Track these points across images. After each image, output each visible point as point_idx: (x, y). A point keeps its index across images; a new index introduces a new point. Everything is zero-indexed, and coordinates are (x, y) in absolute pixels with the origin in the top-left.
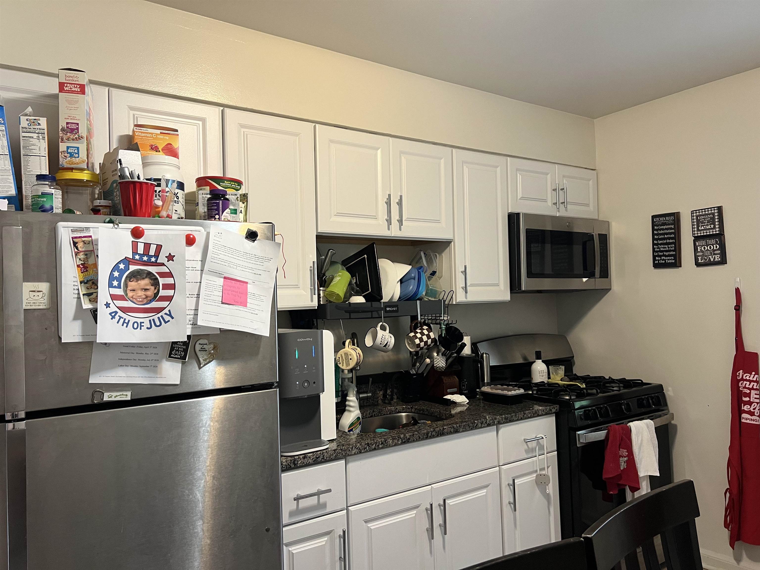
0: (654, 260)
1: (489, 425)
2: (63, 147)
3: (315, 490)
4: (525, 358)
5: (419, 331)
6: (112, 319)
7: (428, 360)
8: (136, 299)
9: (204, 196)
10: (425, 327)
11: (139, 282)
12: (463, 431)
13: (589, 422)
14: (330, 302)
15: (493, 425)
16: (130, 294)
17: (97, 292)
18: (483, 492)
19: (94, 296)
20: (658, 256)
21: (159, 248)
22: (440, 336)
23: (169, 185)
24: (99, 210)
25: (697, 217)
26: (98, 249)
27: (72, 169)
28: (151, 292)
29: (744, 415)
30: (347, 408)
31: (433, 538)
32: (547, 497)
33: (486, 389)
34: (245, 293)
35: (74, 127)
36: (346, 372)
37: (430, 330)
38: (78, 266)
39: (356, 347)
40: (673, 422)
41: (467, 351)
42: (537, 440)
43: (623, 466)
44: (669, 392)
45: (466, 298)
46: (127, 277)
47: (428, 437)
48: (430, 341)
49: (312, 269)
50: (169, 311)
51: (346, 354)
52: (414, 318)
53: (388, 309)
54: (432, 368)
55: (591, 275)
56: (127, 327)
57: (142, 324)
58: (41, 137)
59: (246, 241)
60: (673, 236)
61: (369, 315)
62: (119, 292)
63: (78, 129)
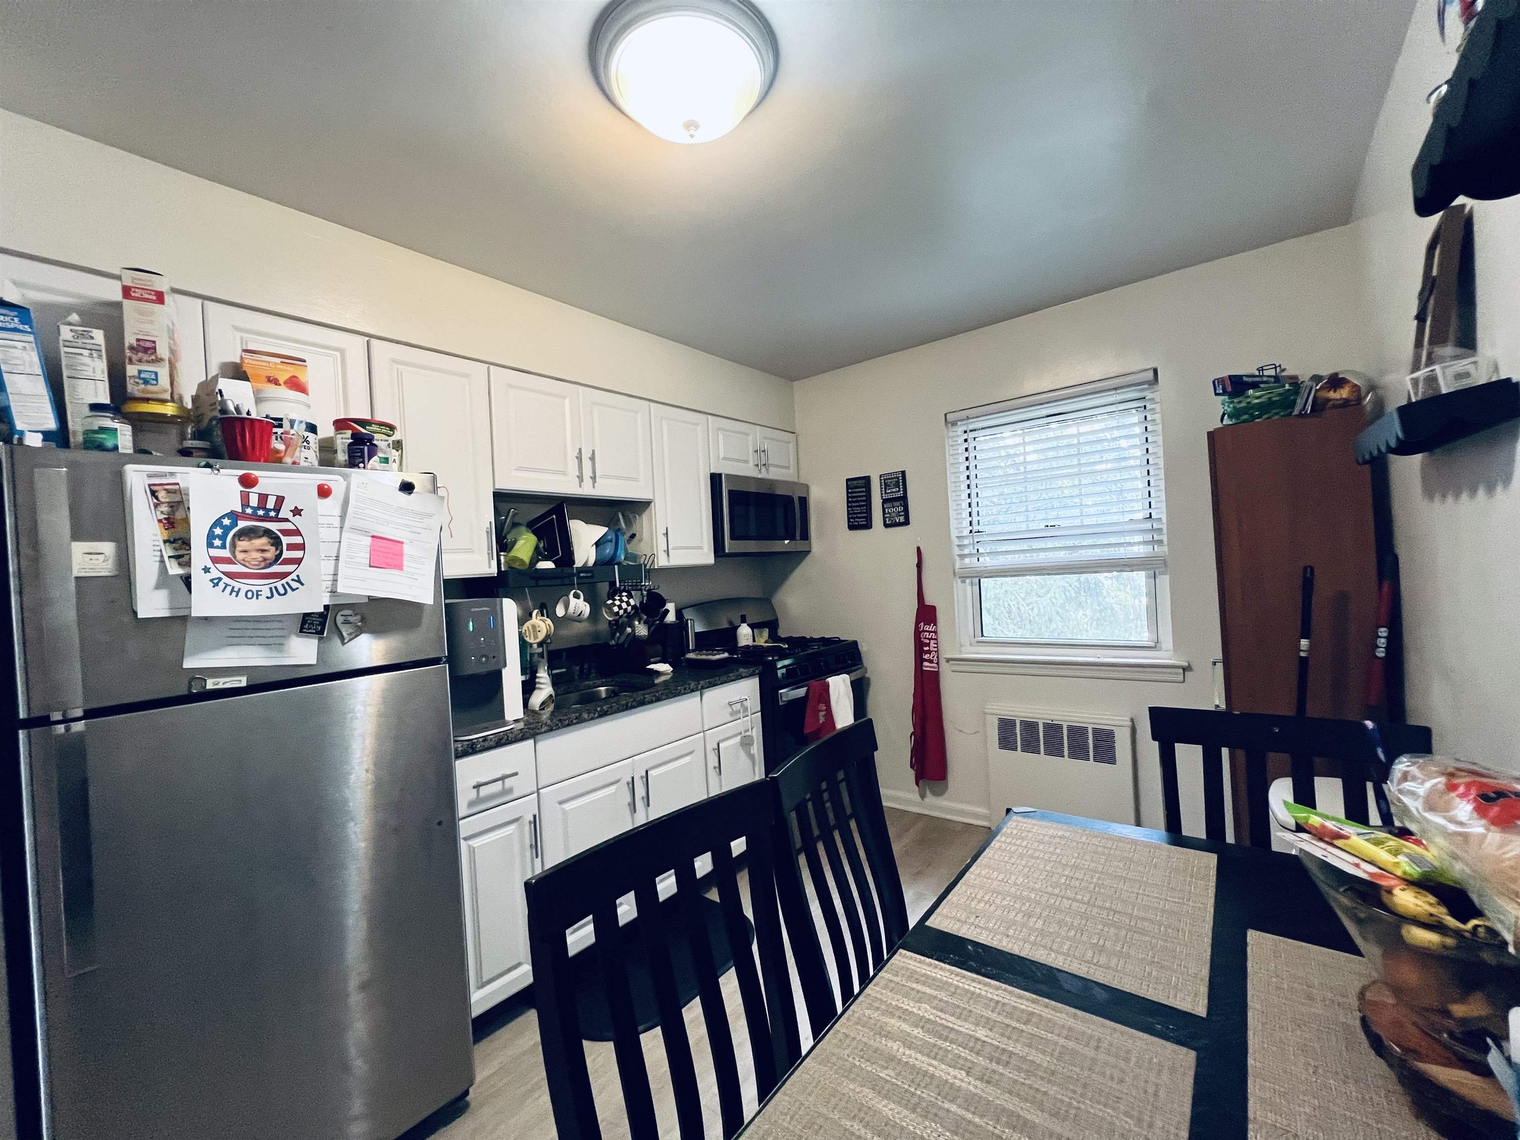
0: (849, 521)
1: (692, 691)
2: (131, 370)
3: (499, 775)
4: (731, 623)
5: (617, 598)
6: (214, 587)
7: (629, 630)
8: (248, 562)
9: (344, 441)
10: (625, 594)
11: (253, 541)
12: (665, 699)
13: (791, 680)
14: (513, 568)
15: (696, 691)
16: (240, 556)
17: (190, 554)
18: (687, 759)
19: (186, 559)
20: (853, 518)
21: (280, 500)
22: (641, 603)
23: (295, 427)
24: (192, 453)
25: (885, 480)
26: (189, 500)
27: (147, 400)
28: (271, 553)
29: (926, 664)
30: (537, 686)
31: (635, 812)
32: (752, 757)
33: (691, 656)
34: (401, 555)
35: (148, 345)
36: (535, 646)
37: (630, 596)
38: (160, 521)
39: (545, 618)
40: (867, 675)
41: (671, 618)
42: (741, 702)
43: (822, 720)
44: (863, 648)
45: (669, 562)
46: (234, 535)
47: (627, 708)
48: (629, 608)
49: (489, 530)
50: (298, 576)
51: (534, 627)
52: (613, 584)
53: (582, 575)
54: (634, 638)
55: (792, 538)
56: (237, 596)
57: (259, 593)
58: (95, 355)
59: (401, 493)
60: (864, 498)
61: (559, 582)
62: (226, 553)
63: (155, 348)
